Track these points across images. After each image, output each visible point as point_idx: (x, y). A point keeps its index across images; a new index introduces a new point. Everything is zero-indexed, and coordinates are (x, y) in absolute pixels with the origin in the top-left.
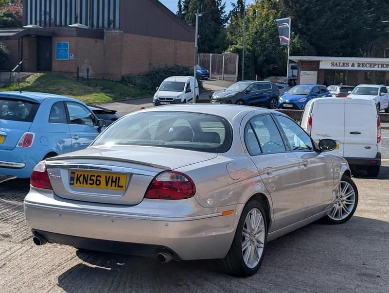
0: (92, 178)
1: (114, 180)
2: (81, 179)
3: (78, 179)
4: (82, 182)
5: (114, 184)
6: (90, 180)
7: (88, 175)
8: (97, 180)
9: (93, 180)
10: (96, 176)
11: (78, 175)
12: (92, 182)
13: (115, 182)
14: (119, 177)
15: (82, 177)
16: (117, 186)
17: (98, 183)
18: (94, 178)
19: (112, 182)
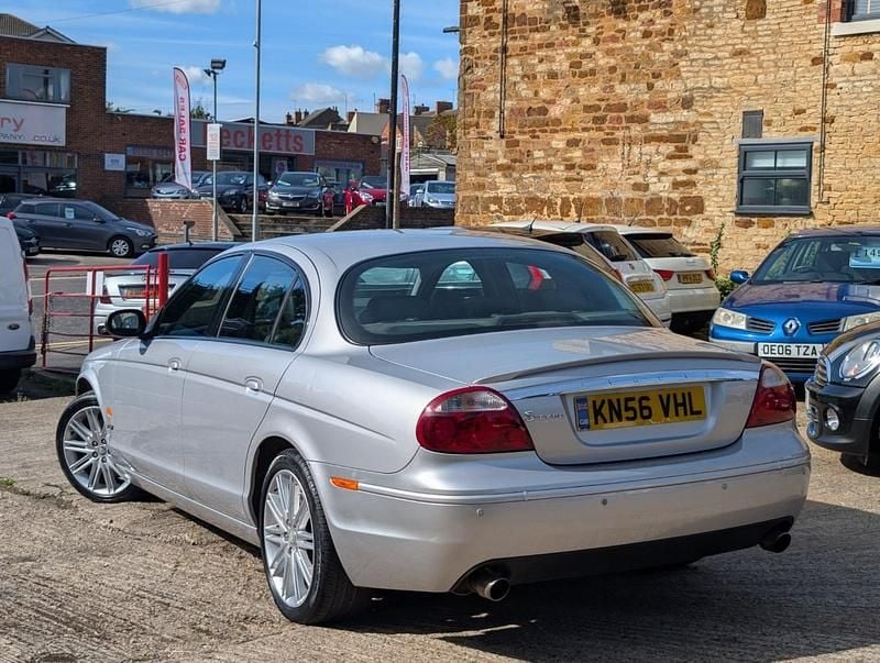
0: (630, 404)
1: (680, 400)
2: (605, 410)
3: (597, 413)
4: (607, 417)
5: (681, 409)
6: (627, 409)
7: (618, 400)
8: (642, 408)
9: (633, 409)
10: (637, 399)
11: (594, 402)
12: (631, 414)
13: (684, 404)
14: (689, 394)
15: (606, 406)
16: (689, 412)
17: (646, 413)
18: (635, 404)
19: (677, 405)
